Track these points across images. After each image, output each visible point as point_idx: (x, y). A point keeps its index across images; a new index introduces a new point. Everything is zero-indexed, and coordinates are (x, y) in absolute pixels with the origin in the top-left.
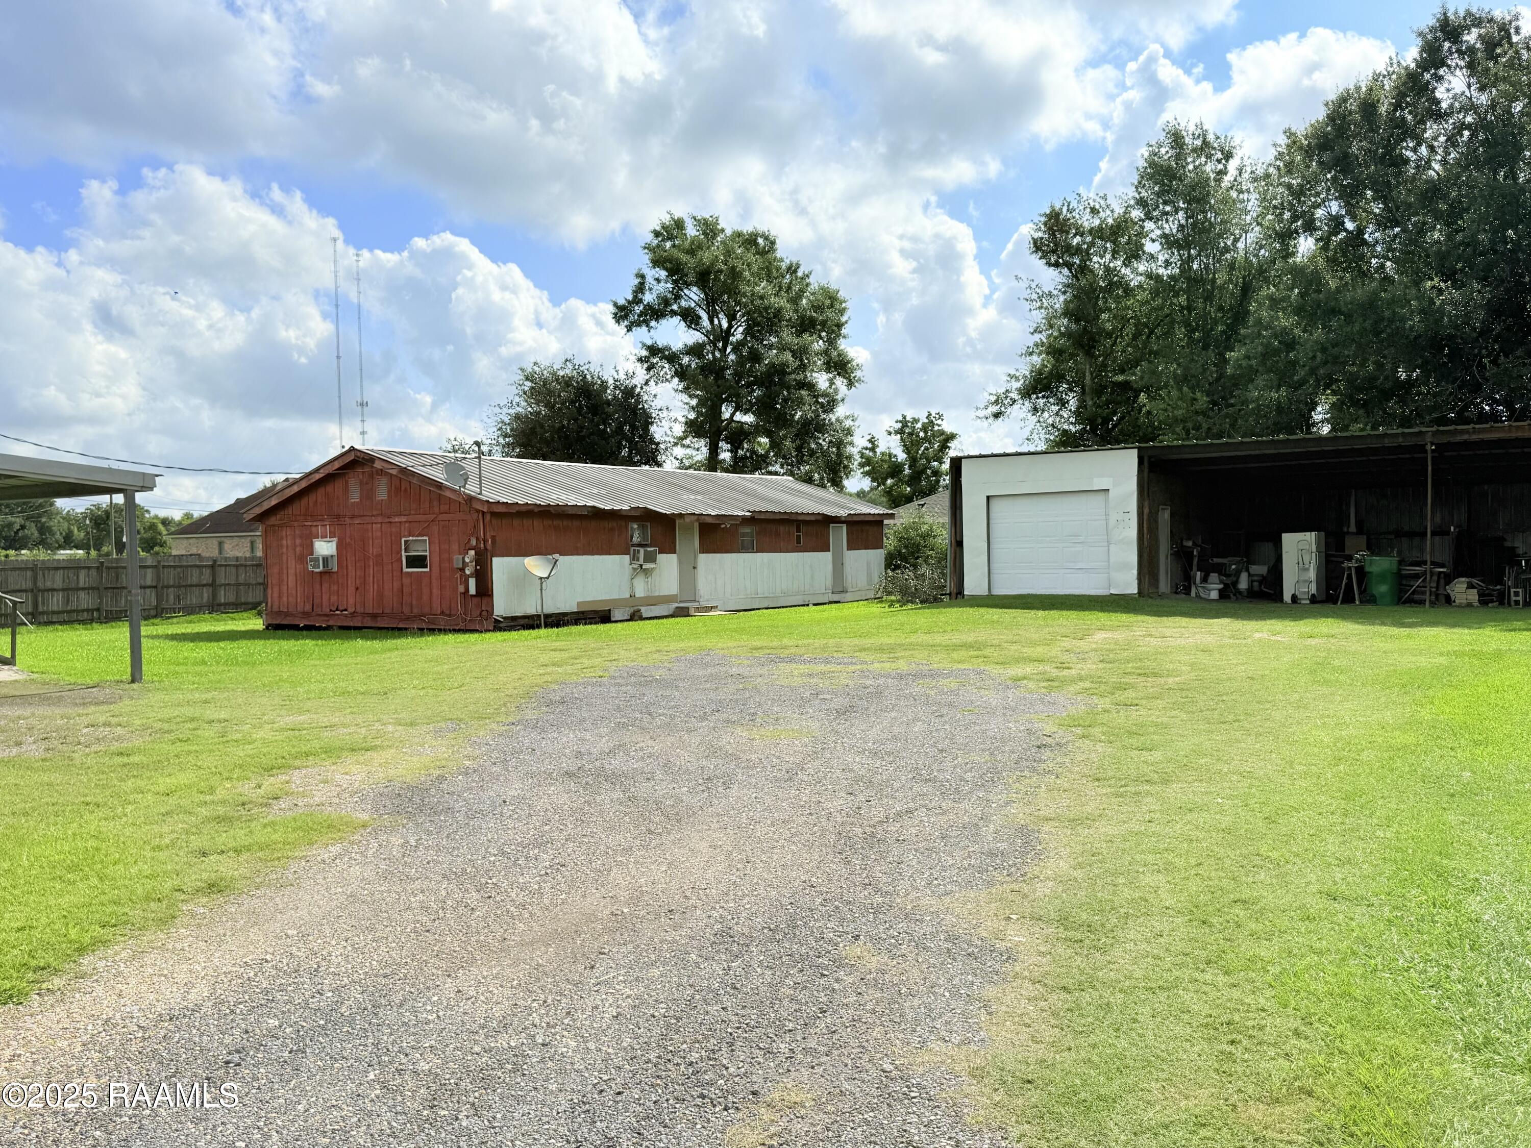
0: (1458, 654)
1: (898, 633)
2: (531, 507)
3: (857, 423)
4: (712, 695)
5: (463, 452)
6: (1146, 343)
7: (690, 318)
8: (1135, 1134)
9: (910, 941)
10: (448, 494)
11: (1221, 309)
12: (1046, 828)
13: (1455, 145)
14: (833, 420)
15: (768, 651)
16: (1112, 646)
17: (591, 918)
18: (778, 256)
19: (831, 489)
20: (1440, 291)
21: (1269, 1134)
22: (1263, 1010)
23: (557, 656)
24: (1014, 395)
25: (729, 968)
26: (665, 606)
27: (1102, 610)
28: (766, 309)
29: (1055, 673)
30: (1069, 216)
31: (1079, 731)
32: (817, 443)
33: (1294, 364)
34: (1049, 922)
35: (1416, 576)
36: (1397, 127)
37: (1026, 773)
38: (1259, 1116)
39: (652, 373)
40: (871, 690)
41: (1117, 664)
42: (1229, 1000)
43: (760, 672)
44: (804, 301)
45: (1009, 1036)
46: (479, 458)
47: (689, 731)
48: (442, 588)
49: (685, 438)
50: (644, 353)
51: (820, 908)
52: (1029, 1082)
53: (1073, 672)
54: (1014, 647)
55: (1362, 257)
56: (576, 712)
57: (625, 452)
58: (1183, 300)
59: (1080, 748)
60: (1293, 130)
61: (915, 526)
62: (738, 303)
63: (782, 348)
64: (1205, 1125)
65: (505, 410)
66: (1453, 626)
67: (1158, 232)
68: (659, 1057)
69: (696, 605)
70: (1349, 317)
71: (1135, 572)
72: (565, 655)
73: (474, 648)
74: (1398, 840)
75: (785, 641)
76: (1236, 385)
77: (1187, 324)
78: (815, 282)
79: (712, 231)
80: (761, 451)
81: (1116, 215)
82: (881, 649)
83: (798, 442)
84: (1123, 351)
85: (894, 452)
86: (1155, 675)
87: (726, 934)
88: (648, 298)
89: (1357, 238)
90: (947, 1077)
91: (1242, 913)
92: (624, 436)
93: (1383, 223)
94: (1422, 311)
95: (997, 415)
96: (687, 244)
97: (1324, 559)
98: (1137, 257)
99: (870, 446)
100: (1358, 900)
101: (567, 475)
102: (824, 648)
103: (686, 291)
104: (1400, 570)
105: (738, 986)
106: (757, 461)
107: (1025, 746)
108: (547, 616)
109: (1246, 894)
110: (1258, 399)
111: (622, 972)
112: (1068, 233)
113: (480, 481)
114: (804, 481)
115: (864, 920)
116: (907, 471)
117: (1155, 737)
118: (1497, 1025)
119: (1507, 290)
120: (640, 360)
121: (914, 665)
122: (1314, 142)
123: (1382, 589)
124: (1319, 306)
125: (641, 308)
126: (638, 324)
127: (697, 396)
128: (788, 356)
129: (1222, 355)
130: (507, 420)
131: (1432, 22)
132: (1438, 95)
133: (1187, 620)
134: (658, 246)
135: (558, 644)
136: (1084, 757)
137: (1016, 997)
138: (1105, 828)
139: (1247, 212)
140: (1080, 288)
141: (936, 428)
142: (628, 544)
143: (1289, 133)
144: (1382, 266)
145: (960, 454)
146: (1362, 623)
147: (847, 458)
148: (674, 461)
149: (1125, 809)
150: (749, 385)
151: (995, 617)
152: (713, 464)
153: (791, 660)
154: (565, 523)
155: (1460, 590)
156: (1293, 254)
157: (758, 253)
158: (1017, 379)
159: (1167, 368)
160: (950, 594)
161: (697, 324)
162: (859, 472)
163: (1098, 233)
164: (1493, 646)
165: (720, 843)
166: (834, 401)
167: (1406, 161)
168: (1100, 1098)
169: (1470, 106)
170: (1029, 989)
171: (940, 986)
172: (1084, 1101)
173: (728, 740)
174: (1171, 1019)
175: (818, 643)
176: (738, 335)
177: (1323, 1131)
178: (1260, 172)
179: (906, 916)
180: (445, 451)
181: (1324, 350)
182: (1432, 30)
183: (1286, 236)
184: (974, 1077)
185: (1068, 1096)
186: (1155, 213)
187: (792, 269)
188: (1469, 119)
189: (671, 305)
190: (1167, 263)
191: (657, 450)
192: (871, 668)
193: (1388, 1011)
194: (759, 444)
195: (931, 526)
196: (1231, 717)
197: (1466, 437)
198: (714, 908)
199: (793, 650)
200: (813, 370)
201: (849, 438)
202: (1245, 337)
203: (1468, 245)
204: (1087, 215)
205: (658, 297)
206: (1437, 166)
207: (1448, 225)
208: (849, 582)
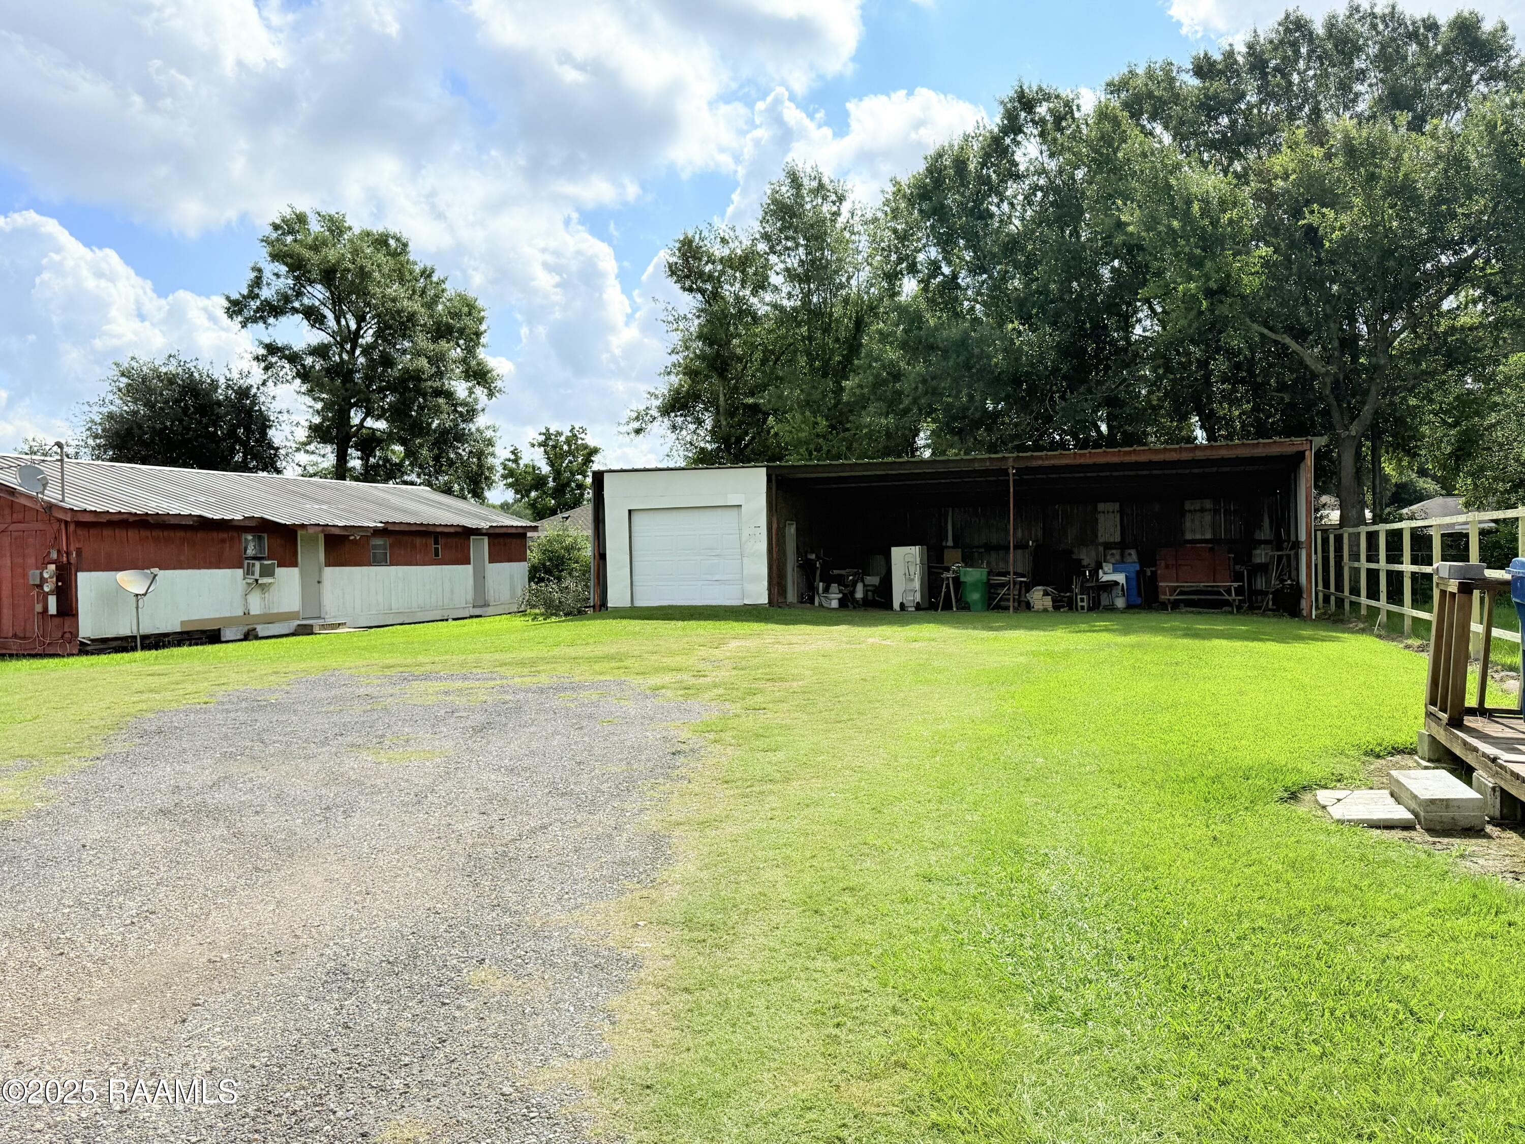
0: (1035, 654)
1: (540, 647)
2: (125, 516)
3: (498, 434)
4: (335, 718)
5: (43, 454)
6: (773, 369)
7: (313, 316)
8: (747, 1126)
9: (537, 959)
10: (23, 501)
11: (837, 340)
12: (676, 833)
13: (1030, 203)
14: (473, 430)
15: (401, 669)
16: (744, 654)
17: (183, 968)
18: (411, 259)
19: (472, 500)
20: (1019, 333)
21: (869, 1109)
22: (866, 991)
23: (154, 682)
24: (655, 412)
25: (342, 1007)
26: (286, 624)
27: (737, 619)
28: (399, 312)
29: (692, 681)
30: (701, 244)
31: (712, 736)
32: (456, 453)
33: (899, 393)
34: (674, 925)
35: (1003, 585)
36: (984, 184)
37: (661, 780)
38: (859, 1093)
39: (270, 373)
40: (510, 705)
41: (747, 671)
42: (836, 985)
43: (391, 691)
44: (440, 307)
45: (630, 1044)
46: (61, 460)
47: (307, 758)
48: (14, 606)
49: (309, 443)
50: (262, 351)
51: (444, 935)
52: (648, 1087)
53: (708, 679)
54: (654, 657)
55: (956, 299)
56: (174, 743)
57: (238, 457)
58: (804, 330)
59: (711, 753)
60: (898, 179)
61: (559, 539)
62: (368, 304)
63: (418, 354)
64: (811, 1108)
65: (96, 409)
66: (1032, 629)
67: (782, 266)
68: (259, 1110)
69: (321, 622)
70: (945, 351)
71: (766, 583)
72: (166, 680)
73: (53, 675)
74: (984, 822)
75: (421, 658)
76: (851, 411)
77: (809, 354)
78: (450, 290)
79: (338, 228)
80: (396, 460)
81: (744, 247)
82: (522, 663)
83: (436, 451)
84: (753, 376)
85: (538, 464)
86: (782, 680)
87: (342, 971)
88: (266, 293)
89: (952, 282)
90: (568, 1092)
91: (850, 900)
92: (238, 440)
93: (976, 269)
94: (1005, 350)
95: (638, 431)
96: (310, 240)
97: (926, 570)
98: (763, 288)
99: (513, 457)
100: (949, 880)
101: (170, 482)
102: (463, 664)
103: (309, 288)
104: (989, 580)
105: (351, 1025)
106: (392, 470)
107: (661, 753)
108: (144, 637)
109: (854, 881)
110: (870, 425)
111: (219, 1023)
112: (700, 260)
113: (63, 487)
114: (443, 492)
115: (490, 943)
116: (551, 484)
117: (779, 738)
118: (1060, 985)
119: (1073, 335)
120: (257, 358)
121: (555, 679)
122: (915, 192)
123: (975, 596)
124: (920, 342)
125: (258, 303)
126: (255, 320)
127: (322, 400)
128: (423, 362)
129: (839, 383)
130: (98, 419)
131: (1012, 93)
132: (1017, 158)
133: (811, 627)
134: (278, 240)
135: (157, 667)
136: (715, 761)
137: (639, 1004)
138: (731, 829)
139: (859, 252)
140: (712, 313)
141: (580, 442)
142: (241, 557)
143: (897, 183)
144: (972, 309)
145: (602, 468)
146: (958, 628)
147: (488, 469)
148: (297, 468)
149: (750, 808)
150: (381, 390)
151: (637, 629)
152: (341, 471)
153: (426, 677)
154: (166, 533)
155: (1038, 597)
156: (898, 293)
157: (389, 254)
158: (656, 397)
159: (792, 393)
160: (594, 607)
161: (322, 323)
162: (501, 484)
163: (728, 262)
164: (1064, 646)
165: (337, 876)
166: (473, 410)
167: (992, 216)
168: (716, 1095)
169: (1042, 171)
170: (653, 994)
171: (565, 1002)
172: (701, 1099)
173: (350, 765)
174: (784, 1009)
175: (456, 659)
176: (368, 337)
177: (914, 1100)
178: (869, 216)
179: (535, 933)
180: (21, 453)
181: (924, 381)
182: (1011, 100)
183: (892, 277)
184: (595, 1089)
185: (687, 1096)
186: (778, 248)
187: (427, 274)
188: (1042, 182)
189: (291, 302)
190: (790, 296)
191: (275, 455)
192: (510, 682)
193: (973, 982)
194: (393, 452)
195: (575, 539)
196: (846, 717)
197: (1040, 462)
198: (327, 946)
199: (428, 668)
200: (451, 378)
201: (491, 449)
202: (859, 367)
203: (1041, 293)
204: (718, 245)
205: (277, 293)
206: (1017, 222)
207: (1026, 275)
208: (491, 596)
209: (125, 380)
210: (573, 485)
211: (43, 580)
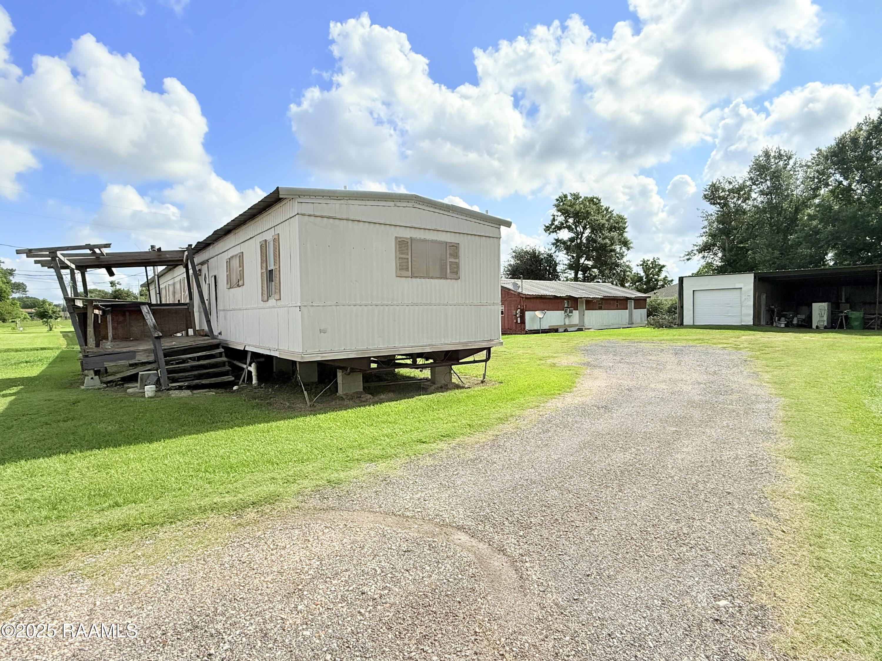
2: (537, 296)
6: (752, 232)
7: (569, 228)
11: (785, 218)
14: (622, 262)
18: (602, 205)
19: (623, 288)
24: (695, 252)
26: (575, 328)
28: (598, 224)
30: (719, 185)
32: (616, 271)
33: (819, 240)
35: (872, 319)
39: (557, 249)
44: (612, 220)
48: (508, 321)
49: (567, 270)
50: (554, 241)
55: (851, 195)
57: (547, 276)
58: (768, 215)
60: (820, 149)
63: (605, 238)
67: (758, 190)
69: (584, 327)
70: (844, 222)
71: (752, 317)
76: (792, 248)
77: (770, 224)
78: (615, 213)
79: (577, 197)
80: (594, 275)
81: (740, 184)
83: (609, 271)
85: (640, 272)
86: (771, 347)
88: (556, 223)
89: (848, 188)
93: (862, 182)
95: (688, 259)
96: (569, 203)
97: (830, 312)
98: (749, 199)
103: (568, 219)
104: (864, 317)
106: (593, 278)
110: (802, 253)
112: (719, 191)
113: (522, 288)
116: (645, 280)
120: (553, 244)
122: (829, 154)
123: (856, 324)
124: (830, 218)
125: (554, 226)
126: (553, 232)
127: (571, 256)
128: (607, 241)
129: (786, 237)
133: (775, 333)
134: (558, 204)
139: (798, 180)
140: (724, 212)
141: (657, 263)
142: (563, 307)
146: (847, 334)
148: (564, 278)
150: (591, 251)
152: (576, 279)
154: (546, 300)
157: (594, 204)
158: (696, 246)
159: (761, 241)
160: (678, 324)
161: (572, 230)
163: (731, 191)
166: (622, 256)
176: (586, 233)
178: (804, 164)
181: (832, 234)
183: (815, 189)
186: (757, 183)
187: (607, 209)
189: (564, 225)
190: (762, 201)
191: (558, 275)
194: (594, 272)
195: (661, 300)
200: (615, 245)
201: (627, 269)
202: (797, 230)
204: (727, 184)
205: (560, 222)
208: (634, 321)
209: (514, 254)
210: (653, 280)
211: (517, 314)
